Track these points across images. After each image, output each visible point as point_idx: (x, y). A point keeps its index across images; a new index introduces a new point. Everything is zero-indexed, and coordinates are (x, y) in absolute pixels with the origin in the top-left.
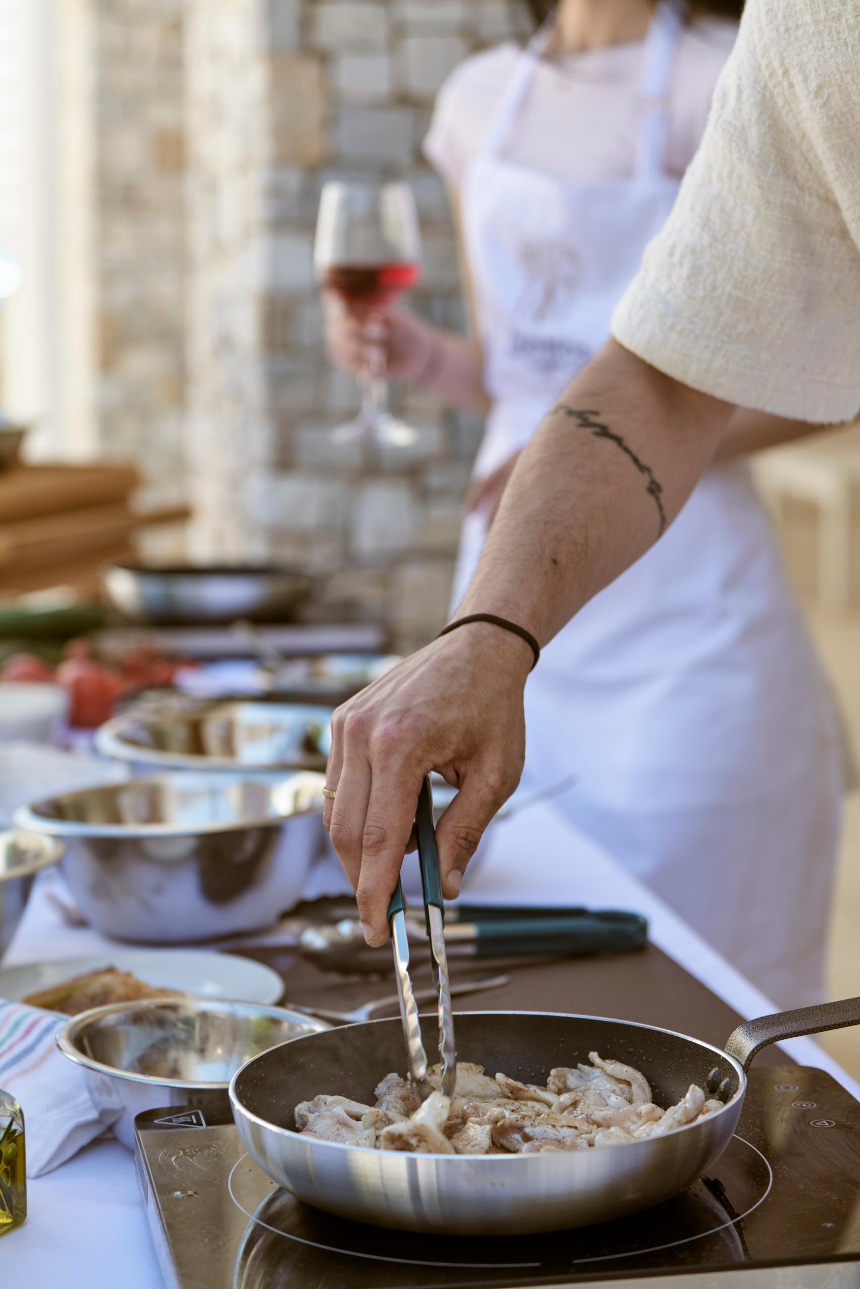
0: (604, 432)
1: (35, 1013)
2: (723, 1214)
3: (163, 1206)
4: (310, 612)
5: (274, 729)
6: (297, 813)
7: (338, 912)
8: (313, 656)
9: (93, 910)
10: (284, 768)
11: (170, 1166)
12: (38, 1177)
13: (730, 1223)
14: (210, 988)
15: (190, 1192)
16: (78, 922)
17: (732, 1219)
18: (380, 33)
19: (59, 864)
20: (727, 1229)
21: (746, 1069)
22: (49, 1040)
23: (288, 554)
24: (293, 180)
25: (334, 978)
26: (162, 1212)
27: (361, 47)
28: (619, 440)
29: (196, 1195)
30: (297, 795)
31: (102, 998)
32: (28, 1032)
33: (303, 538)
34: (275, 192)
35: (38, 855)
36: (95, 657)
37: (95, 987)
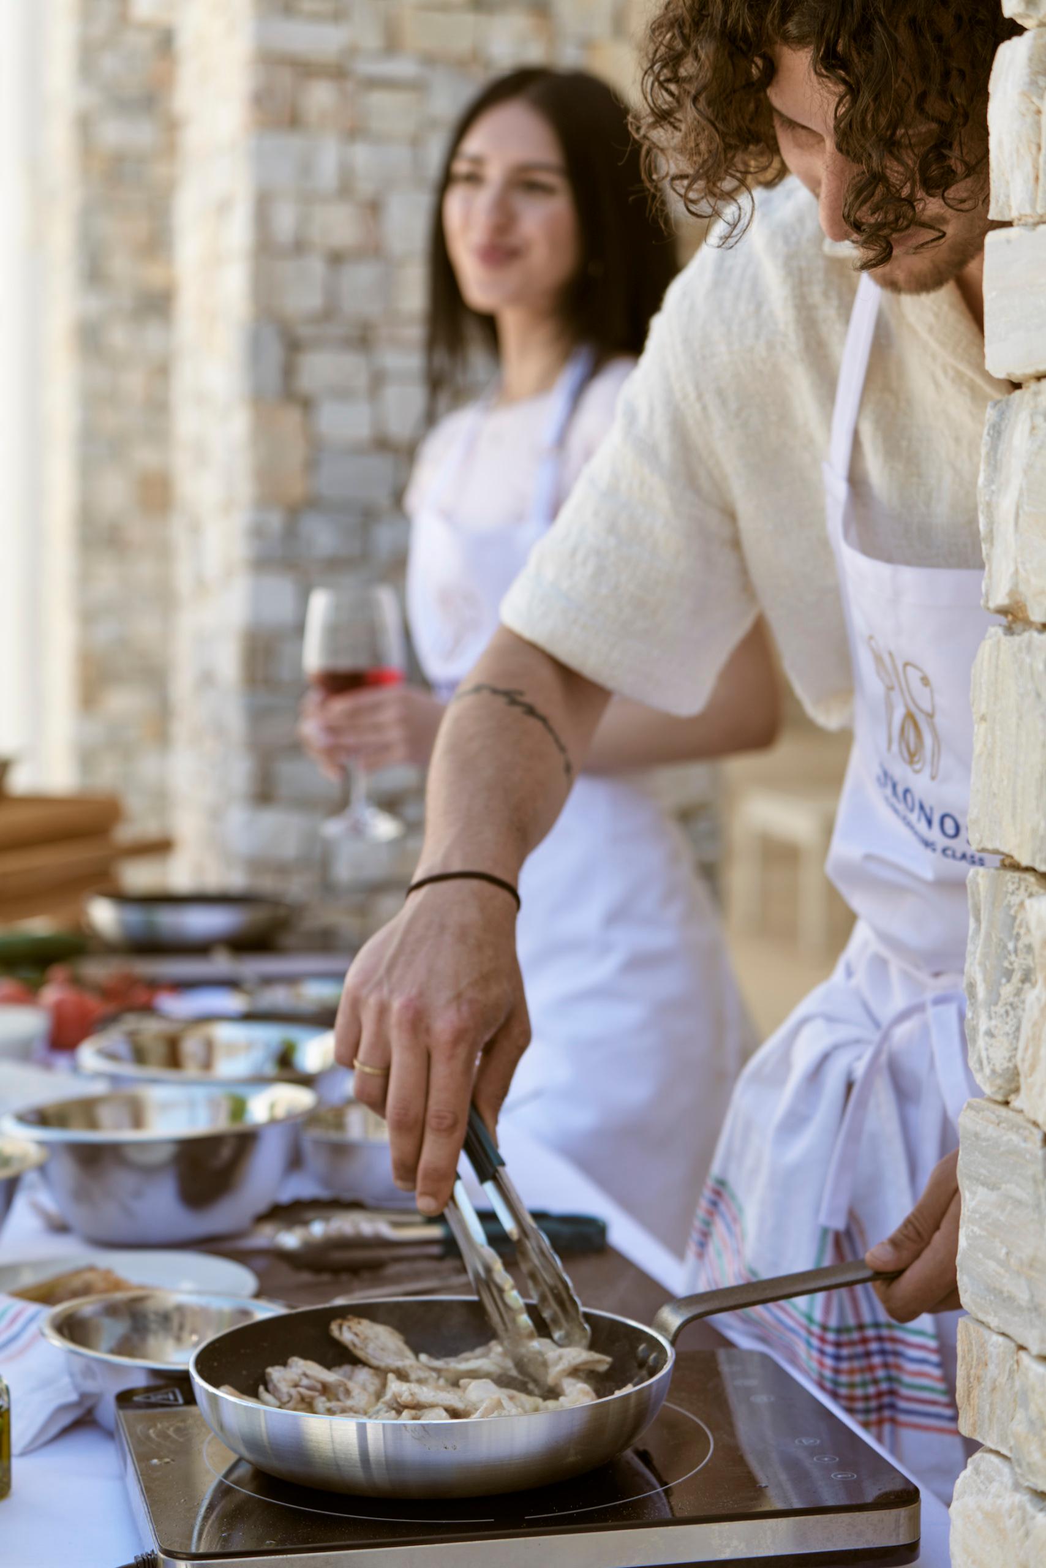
0: (531, 711)
1: (19, 1304)
2: (654, 1481)
3: (141, 1471)
4: (288, 939)
5: (250, 1046)
6: (273, 1122)
7: (309, 1215)
8: (292, 980)
9: (76, 1215)
10: (260, 1081)
11: (148, 1438)
12: (24, 1454)
13: (660, 1489)
14: (187, 1285)
15: (167, 1460)
16: (59, 1228)
17: (662, 1486)
18: (361, 381)
19: (42, 1169)
20: (658, 1493)
21: (673, 1343)
22: (33, 1328)
23: (267, 884)
24: (275, 521)
25: (306, 1277)
26: (140, 1478)
27: (343, 394)
28: (544, 720)
29: (172, 1462)
30: (272, 1106)
31: (85, 1291)
32: (13, 1320)
33: (282, 869)
34: (257, 532)
35: (23, 1159)
36: (76, 981)
37: (77, 1283)
